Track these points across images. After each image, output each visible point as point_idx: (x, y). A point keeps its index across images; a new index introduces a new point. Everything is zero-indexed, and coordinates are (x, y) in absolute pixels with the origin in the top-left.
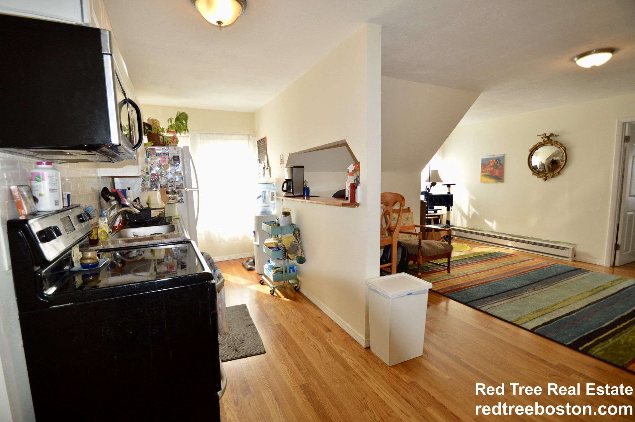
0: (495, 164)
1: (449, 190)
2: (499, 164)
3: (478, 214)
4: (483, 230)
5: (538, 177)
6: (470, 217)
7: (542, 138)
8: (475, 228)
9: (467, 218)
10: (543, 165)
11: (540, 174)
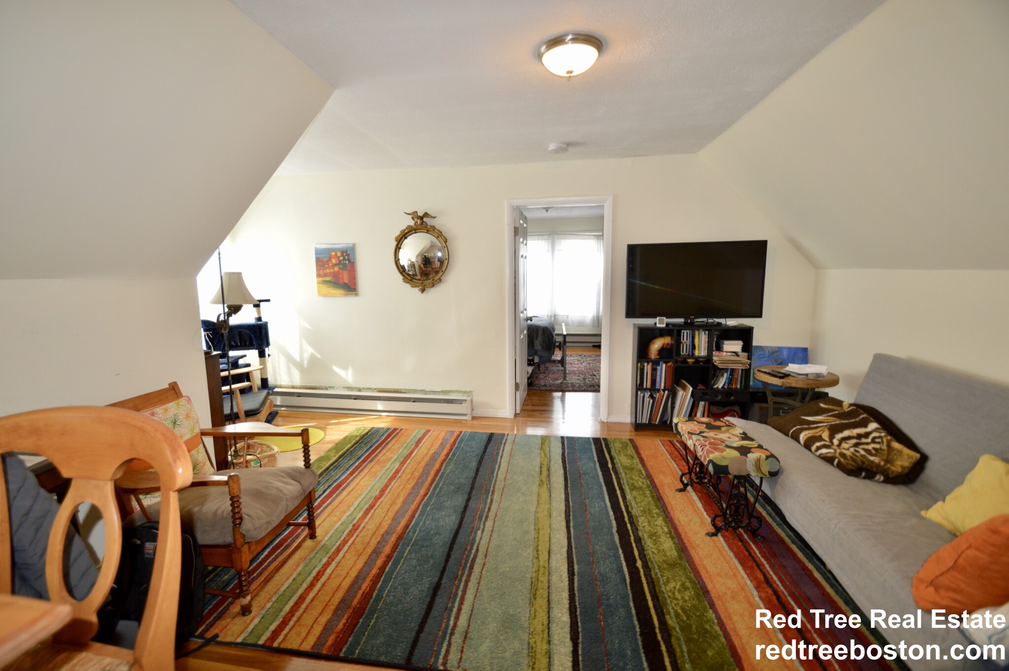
0: (340, 261)
1: (259, 312)
2: (347, 262)
3: (319, 356)
4: (333, 387)
5: (412, 287)
6: (306, 363)
7: (413, 218)
8: (317, 385)
9: (299, 366)
10: (412, 265)
11: (414, 280)
